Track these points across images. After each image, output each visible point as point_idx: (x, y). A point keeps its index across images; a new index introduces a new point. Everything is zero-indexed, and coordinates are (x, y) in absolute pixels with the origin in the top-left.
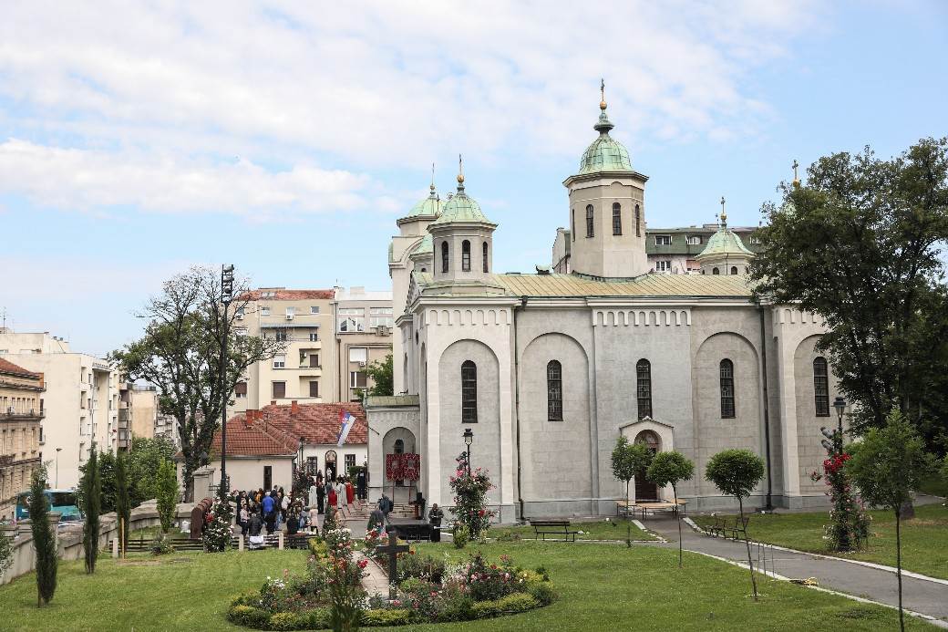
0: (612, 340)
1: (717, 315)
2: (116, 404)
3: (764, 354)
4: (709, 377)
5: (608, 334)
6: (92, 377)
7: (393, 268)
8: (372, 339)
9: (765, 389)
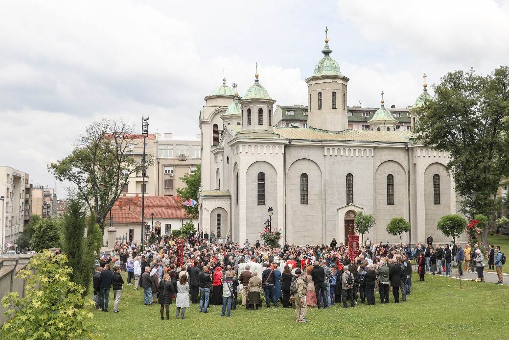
0: (334, 163)
1: (386, 152)
2: (23, 196)
3: (409, 172)
4: (381, 184)
5: (332, 160)
6: (12, 180)
7: (202, 123)
8: (177, 162)
9: (409, 190)
